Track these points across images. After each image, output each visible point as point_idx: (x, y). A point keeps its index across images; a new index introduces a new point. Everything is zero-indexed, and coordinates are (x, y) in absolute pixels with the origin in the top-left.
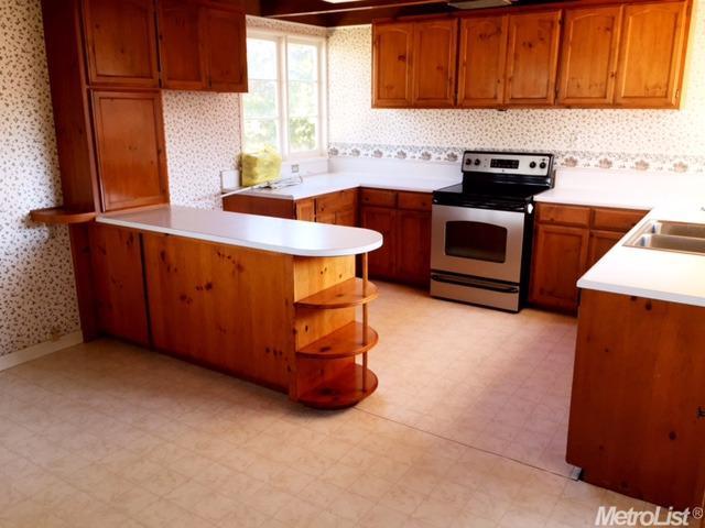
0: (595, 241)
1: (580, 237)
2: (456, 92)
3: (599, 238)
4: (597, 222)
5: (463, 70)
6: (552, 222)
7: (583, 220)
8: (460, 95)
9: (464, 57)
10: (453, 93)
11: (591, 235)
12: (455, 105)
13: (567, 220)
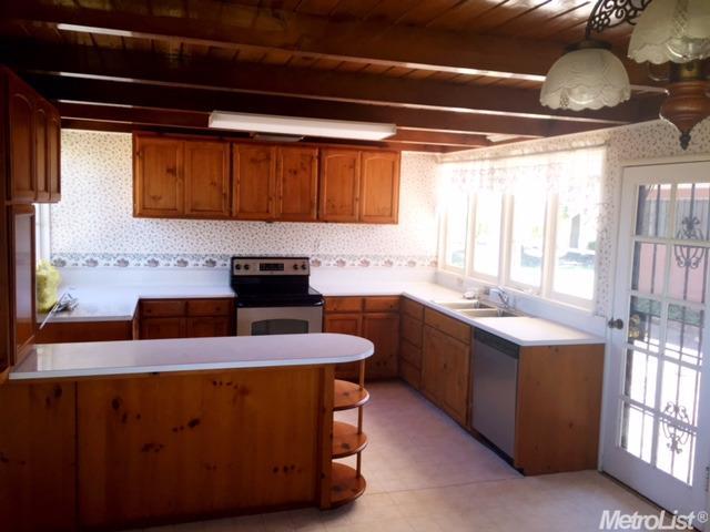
0: (366, 322)
1: (356, 320)
2: (231, 206)
3: (370, 319)
4: (368, 308)
5: (236, 187)
6: (336, 312)
7: (358, 307)
8: (235, 208)
9: (237, 176)
10: (228, 207)
11: (364, 318)
12: (230, 217)
13: (347, 309)
